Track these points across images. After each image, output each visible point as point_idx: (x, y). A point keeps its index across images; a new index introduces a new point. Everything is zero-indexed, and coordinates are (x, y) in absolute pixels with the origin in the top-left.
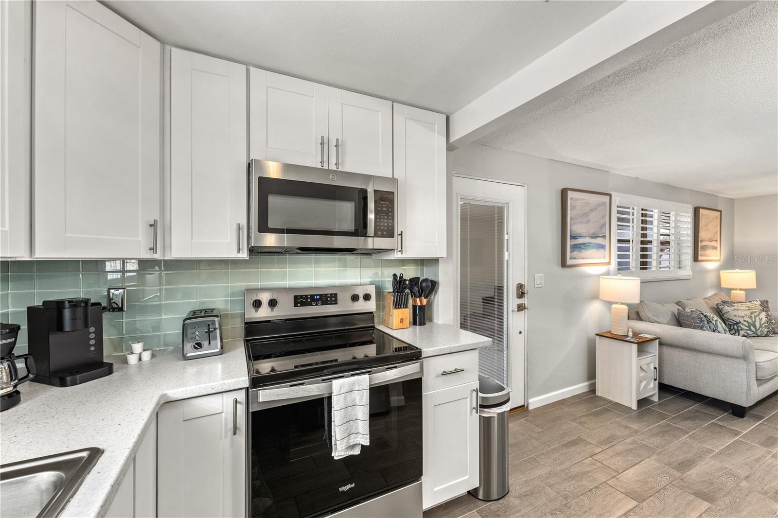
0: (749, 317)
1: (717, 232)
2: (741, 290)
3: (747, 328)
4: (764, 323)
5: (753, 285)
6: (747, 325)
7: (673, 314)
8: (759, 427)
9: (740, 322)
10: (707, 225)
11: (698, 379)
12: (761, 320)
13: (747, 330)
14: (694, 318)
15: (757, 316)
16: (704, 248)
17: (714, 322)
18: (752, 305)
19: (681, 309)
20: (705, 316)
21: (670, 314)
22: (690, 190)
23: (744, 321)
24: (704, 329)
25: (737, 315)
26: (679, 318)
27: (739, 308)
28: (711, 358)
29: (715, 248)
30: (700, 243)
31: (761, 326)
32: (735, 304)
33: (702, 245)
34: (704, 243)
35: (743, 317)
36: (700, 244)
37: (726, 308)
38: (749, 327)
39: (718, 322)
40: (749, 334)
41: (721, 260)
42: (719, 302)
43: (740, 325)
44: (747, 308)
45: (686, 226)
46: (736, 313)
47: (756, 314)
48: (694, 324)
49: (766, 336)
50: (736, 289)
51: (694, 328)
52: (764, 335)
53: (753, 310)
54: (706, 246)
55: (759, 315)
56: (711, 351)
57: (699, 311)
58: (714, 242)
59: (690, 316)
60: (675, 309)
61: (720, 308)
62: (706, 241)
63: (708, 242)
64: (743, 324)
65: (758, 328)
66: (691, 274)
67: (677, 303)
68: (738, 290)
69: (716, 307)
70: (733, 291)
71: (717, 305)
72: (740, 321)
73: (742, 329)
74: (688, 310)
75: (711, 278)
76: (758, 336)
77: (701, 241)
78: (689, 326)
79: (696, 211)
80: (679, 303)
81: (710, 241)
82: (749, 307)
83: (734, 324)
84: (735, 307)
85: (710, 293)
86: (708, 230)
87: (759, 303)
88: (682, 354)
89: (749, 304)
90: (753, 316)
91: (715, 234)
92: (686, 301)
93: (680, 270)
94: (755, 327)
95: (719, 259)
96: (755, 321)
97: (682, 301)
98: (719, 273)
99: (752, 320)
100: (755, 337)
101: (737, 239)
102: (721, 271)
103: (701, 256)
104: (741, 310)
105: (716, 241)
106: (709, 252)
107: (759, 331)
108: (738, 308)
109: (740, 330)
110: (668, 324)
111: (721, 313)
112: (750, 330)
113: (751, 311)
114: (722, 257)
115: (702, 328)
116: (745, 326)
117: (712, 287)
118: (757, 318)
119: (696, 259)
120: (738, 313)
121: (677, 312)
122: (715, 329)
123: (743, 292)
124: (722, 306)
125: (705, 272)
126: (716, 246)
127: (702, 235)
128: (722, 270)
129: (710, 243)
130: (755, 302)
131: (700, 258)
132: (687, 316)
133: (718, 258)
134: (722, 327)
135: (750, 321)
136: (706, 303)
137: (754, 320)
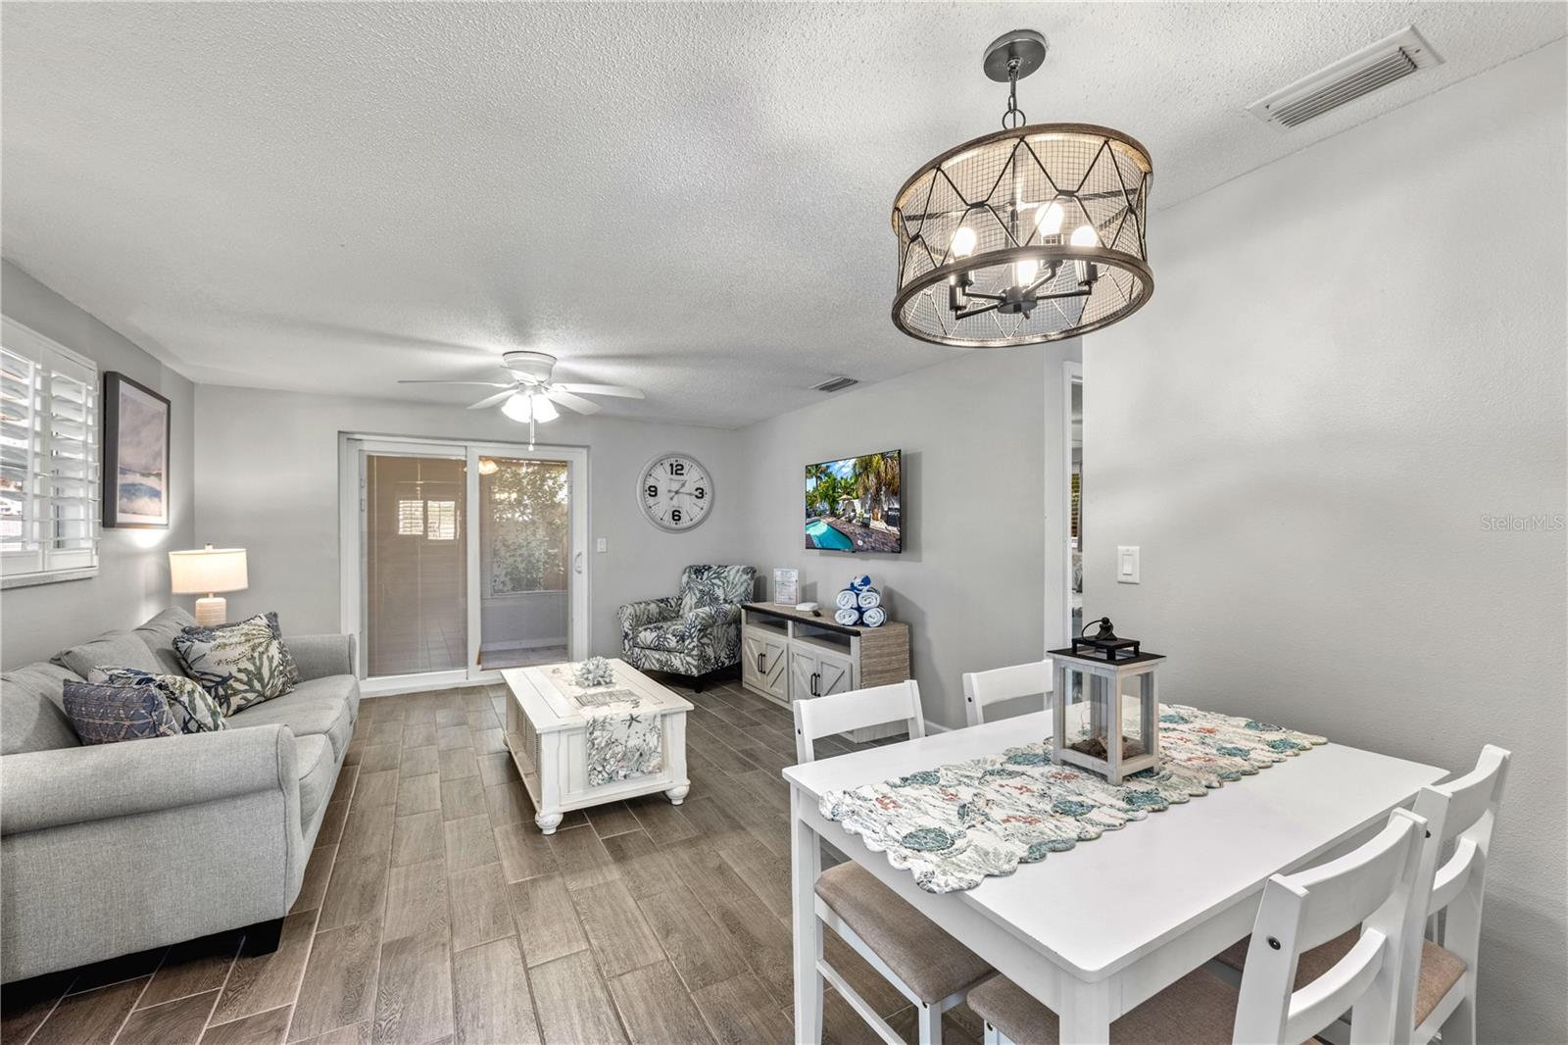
0: (248, 660)
1: (159, 454)
2: (216, 595)
3: (246, 687)
4: (277, 666)
5: (240, 582)
6: (245, 679)
7: (48, 703)
8: (316, 953)
9: (231, 676)
10: (136, 430)
11: (150, 902)
12: (271, 660)
13: (246, 691)
14: (126, 704)
15: (263, 653)
16: (132, 491)
17: (185, 698)
18: (251, 628)
19: (74, 678)
20: (160, 687)
21: (34, 706)
22: (90, 315)
23: (240, 671)
24: (162, 729)
25: (223, 658)
26: (70, 712)
27: (227, 641)
28: (188, 816)
29: (156, 494)
30: (119, 476)
31: (272, 675)
32: (218, 633)
33: (124, 482)
34: (130, 478)
35: (235, 662)
36: (121, 480)
37: (199, 647)
38: (249, 683)
39: (197, 695)
40: (250, 701)
41: (171, 525)
42: (176, 633)
43: (231, 682)
44: (243, 639)
45: (81, 420)
46: (221, 654)
47: (261, 649)
48: (127, 723)
49: (282, 693)
50: (206, 595)
51: (130, 735)
52: (277, 693)
53: (256, 641)
54: (134, 485)
55: (267, 649)
56: (190, 797)
57: (138, 673)
58: (152, 478)
59: (112, 698)
60: (53, 682)
61: (183, 650)
62: (135, 472)
63: (138, 475)
64: (237, 680)
65: (266, 681)
66: (96, 562)
67: (57, 661)
68: (211, 595)
69: (171, 648)
70: (200, 601)
71: (175, 642)
72: (230, 674)
73: (236, 692)
74: (98, 677)
75: (147, 571)
76: (267, 699)
77: (124, 472)
78: (112, 735)
79: (109, 383)
80: (65, 660)
81: (143, 475)
82: (247, 634)
83: (218, 683)
84: (219, 641)
85: (147, 613)
86: (139, 444)
87: (265, 621)
88: (91, 840)
89: (246, 627)
90: (256, 655)
91: (155, 459)
92: (88, 648)
93: (59, 552)
94: (261, 680)
95: (165, 523)
96: (262, 664)
97: (75, 649)
98: (167, 560)
99: (254, 664)
100: (260, 703)
101: (201, 478)
102: (170, 553)
103: (124, 512)
104: (232, 644)
105: (159, 475)
106: (143, 502)
107: (269, 686)
108: (224, 640)
109: (232, 695)
110: (29, 747)
111: (183, 663)
112: (252, 689)
113: (251, 643)
114: (171, 517)
115: (154, 731)
116: (241, 681)
117: (149, 596)
118: (265, 656)
119: (108, 519)
120: (225, 654)
121: (62, 691)
122: (188, 717)
123: (222, 600)
124: (189, 643)
125: (134, 555)
126: (158, 488)
127: (125, 454)
128: (171, 551)
129: (145, 478)
130: (257, 621)
131: (120, 518)
132: (101, 701)
133: (163, 520)
134: (207, 705)
135: (251, 668)
136: (147, 641)
137: (258, 663)
